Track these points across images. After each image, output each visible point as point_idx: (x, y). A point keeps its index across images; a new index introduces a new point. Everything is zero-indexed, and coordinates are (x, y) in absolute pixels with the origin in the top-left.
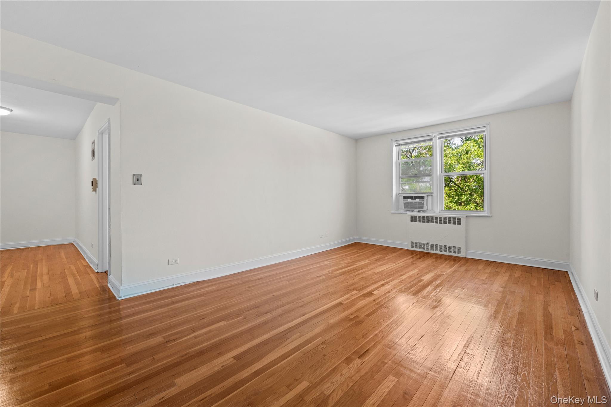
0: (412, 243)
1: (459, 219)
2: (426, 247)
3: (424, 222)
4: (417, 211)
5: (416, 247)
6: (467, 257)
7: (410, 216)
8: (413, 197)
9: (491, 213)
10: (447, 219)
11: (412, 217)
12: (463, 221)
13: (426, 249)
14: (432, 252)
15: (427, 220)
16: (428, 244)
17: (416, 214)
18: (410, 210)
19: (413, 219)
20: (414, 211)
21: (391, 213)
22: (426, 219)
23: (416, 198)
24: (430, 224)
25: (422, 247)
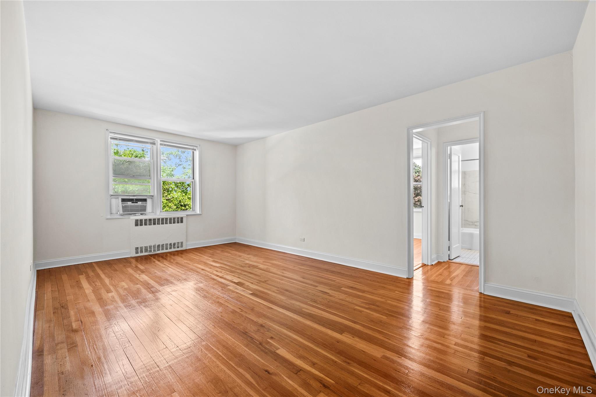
0: (137, 249)
1: (182, 218)
2: (152, 249)
3: (150, 224)
4: (140, 214)
5: (142, 252)
6: (187, 249)
7: (134, 221)
8: (135, 200)
9: (201, 212)
10: (172, 219)
11: (137, 221)
12: (184, 220)
13: (153, 252)
14: (158, 252)
15: (153, 223)
16: (154, 246)
17: (139, 217)
18: (132, 214)
19: (138, 223)
20: (137, 214)
21: (107, 219)
22: (152, 221)
23: (137, 200)
24: (157, 226)
25: (149, 250)
